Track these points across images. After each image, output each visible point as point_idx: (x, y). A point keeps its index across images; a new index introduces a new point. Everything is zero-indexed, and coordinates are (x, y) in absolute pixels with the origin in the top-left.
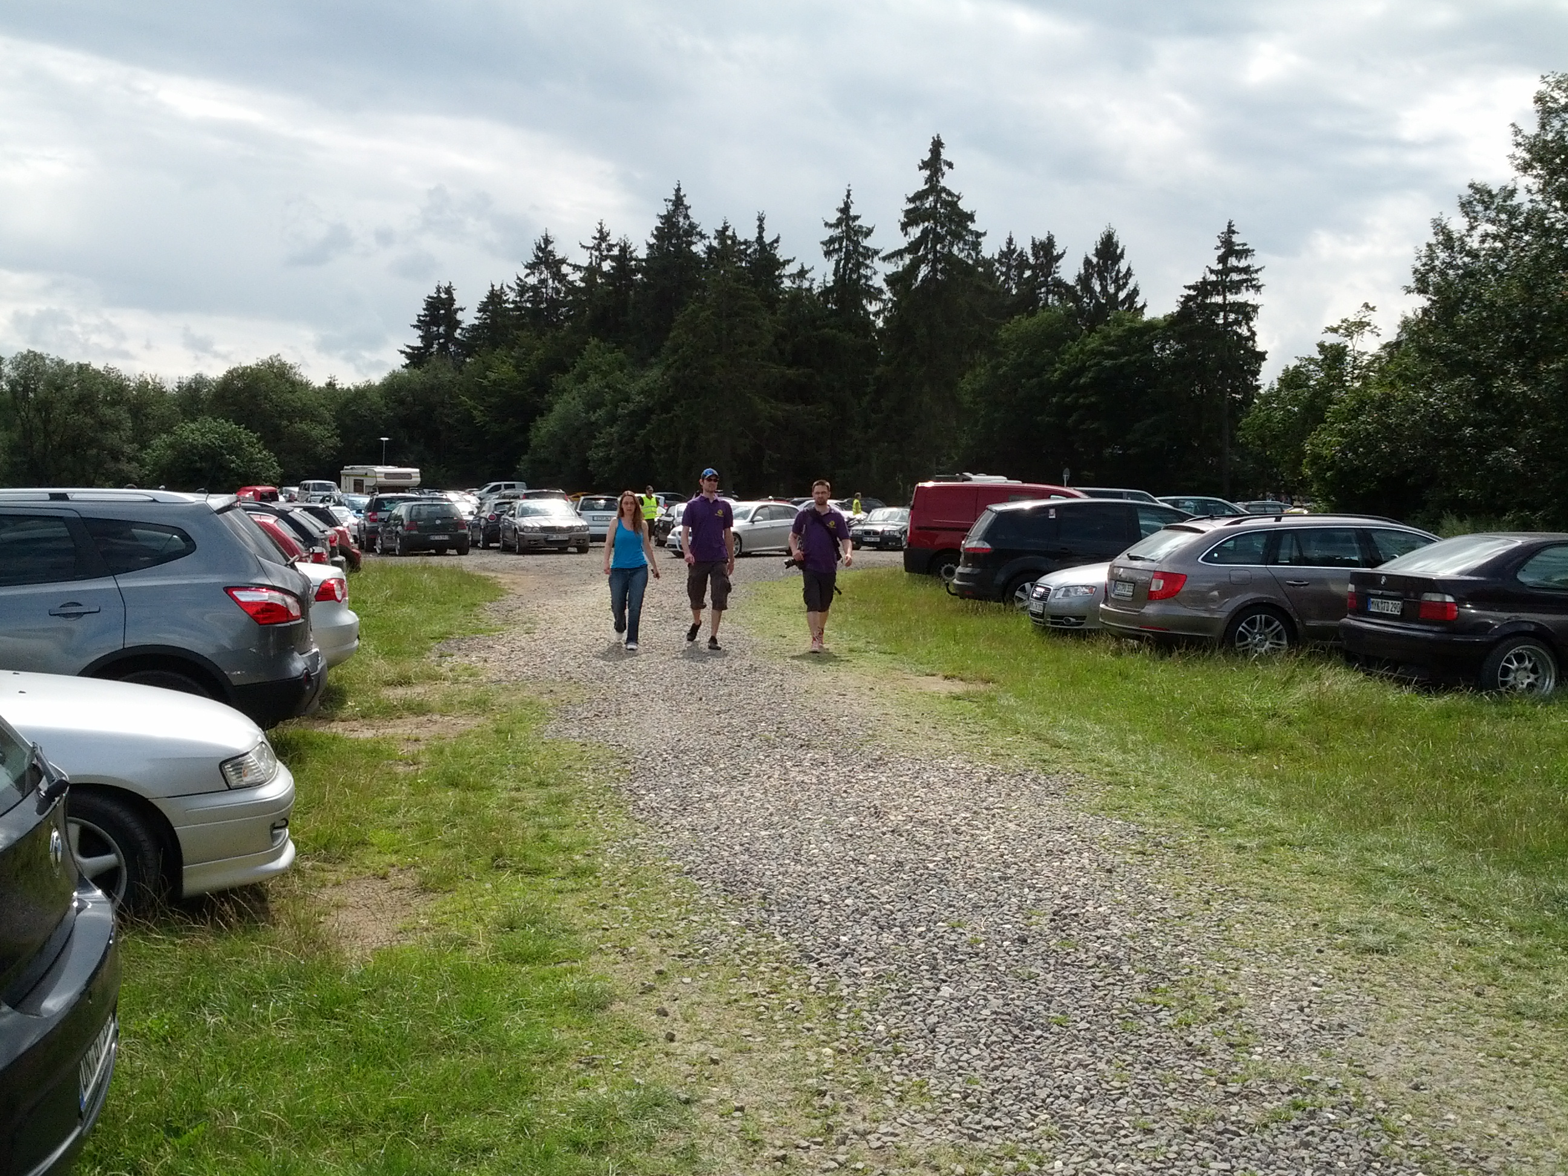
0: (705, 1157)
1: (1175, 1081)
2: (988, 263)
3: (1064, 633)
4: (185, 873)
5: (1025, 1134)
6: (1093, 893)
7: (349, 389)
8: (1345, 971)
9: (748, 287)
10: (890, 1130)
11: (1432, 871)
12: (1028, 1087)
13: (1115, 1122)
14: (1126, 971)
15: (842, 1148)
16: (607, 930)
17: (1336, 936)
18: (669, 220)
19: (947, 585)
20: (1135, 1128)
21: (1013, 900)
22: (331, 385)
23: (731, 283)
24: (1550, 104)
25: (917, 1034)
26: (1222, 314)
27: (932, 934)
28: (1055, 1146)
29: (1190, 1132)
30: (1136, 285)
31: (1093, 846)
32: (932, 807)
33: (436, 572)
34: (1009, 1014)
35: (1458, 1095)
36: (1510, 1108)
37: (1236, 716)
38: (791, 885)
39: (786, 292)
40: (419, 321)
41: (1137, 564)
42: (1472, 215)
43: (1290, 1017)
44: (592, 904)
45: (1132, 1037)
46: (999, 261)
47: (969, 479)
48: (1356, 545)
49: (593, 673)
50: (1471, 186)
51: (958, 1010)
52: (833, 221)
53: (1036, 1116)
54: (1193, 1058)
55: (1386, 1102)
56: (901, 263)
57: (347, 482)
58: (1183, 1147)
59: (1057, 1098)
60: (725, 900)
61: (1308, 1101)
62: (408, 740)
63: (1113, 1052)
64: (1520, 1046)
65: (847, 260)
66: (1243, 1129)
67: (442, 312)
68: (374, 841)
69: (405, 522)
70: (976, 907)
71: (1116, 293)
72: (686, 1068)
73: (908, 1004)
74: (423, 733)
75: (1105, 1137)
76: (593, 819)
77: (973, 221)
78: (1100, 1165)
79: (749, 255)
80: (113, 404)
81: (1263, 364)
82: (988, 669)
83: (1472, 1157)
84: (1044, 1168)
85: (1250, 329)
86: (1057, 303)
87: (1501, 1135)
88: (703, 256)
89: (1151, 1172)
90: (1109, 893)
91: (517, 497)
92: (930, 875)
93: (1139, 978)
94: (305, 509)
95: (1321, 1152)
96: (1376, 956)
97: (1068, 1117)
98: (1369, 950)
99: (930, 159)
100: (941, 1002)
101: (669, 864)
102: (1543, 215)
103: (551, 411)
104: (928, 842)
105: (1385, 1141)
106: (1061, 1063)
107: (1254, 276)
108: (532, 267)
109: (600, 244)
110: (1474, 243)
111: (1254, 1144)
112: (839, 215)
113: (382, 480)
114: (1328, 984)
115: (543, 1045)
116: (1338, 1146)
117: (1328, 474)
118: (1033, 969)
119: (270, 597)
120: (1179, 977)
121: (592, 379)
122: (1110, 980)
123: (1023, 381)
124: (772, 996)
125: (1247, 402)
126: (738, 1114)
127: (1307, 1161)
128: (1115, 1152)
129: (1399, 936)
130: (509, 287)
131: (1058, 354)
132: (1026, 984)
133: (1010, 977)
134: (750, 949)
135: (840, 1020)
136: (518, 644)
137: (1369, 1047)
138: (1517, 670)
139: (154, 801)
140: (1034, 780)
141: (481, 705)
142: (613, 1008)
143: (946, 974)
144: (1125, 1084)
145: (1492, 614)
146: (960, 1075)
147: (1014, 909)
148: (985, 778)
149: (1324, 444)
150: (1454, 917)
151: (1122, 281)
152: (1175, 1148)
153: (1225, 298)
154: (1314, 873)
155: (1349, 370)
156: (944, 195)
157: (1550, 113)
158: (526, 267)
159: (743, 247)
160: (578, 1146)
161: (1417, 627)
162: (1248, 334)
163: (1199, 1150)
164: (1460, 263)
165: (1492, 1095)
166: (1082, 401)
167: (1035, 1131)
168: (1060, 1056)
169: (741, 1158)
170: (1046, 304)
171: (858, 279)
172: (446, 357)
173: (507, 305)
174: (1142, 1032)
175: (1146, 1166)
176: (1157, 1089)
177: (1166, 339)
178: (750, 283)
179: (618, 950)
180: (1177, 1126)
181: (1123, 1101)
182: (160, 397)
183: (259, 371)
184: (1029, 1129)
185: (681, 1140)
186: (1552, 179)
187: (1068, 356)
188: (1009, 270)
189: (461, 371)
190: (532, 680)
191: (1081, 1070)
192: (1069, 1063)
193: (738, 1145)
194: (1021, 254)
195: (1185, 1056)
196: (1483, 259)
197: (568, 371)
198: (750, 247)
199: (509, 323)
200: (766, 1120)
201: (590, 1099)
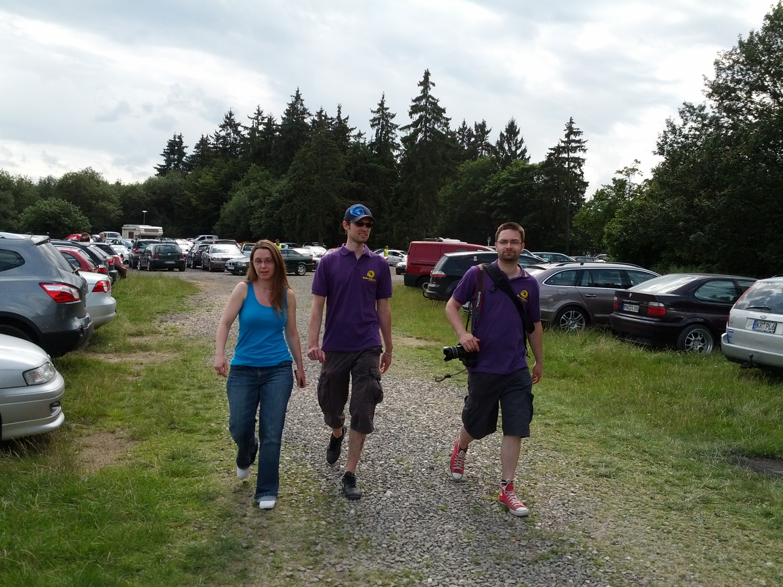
0: (252, 575)
1: (496, 539)
2: (453, 134)
4: (3, 428)
5: (416, 565)
7: (127, 186)
8: (588, 485)
9: (332, 141)
10: (348, 562)
11: (639, 438)
12: (421, 542)
13: (462, 559)
14: (480, 484)
15: (322, 571)
16: (222, 461)
17: (587, 468)
18: (293, 106)
19: (424, 293)
20: (471, 562)
21: (431, 448)
22: (118, 184)
23: (324, 138)
24: (721, 66)
25: (370, 514)
26: (567, 163)
27: (387, 465)
28: (430, 571)
29: (498, 564)
30: (526, 147)
32: (399, 402)
33: (165, 280)
34: (418, 505)
35: (634, 547)
36: (658, 554)
37: (556, 360)
38: (320, 440)
39: (352, 144)
40: (165, 152)
42: (685, 118)
43: (557, 508)
44: (216, 448)
45: (478, 517)
46: (459, 133)
47: (441, 241)
48: (620, 278)
50: (684, 104)
51: (393, 502)
52: (376, 110)
53: (423, 556)
54: (506, 528)
55: (597, 551)
56: (409, 132)
57: (125, 233)
58: (494, 572)
59: (435, 547)
60: (285, 447)
61: (559, 550)
62: (137, 363)
63: (467, 525)
64: (668, 524)
65: (382, 129)
66: (525, 563)
67: (176, 148)
68: (110, 414)
69: (152, 254)
70: (412, 451)
71: (516, 150)
72: (249, 530)
73: (369, 499)
74: (144, 361)
75: (456, 567)
77: (445, 112)
78: (450, 580)
79: (333, 125)
80: (5, 190)
81: (587, 188)
82: (438, 334)
83: (635, 578)
84: (423, 582)
85: (581, 171)
86: (487, 155)
87: (651, 567)
88: (310, 124)
89: (476, 584)
90: (479, 445)
91: (211, 243)
92: (391, 436)
93: (486, 488)
94: (97, 246)
95: (561, 575)
96: (605, 478)
97: (439, 556)
98: (602, 476)
99: (424, 81)
100: (385, 499)
102: (717, 119)
103: (231, 200)
104: (393, 419)
105: (594, 570)
106: (440, 529)
107: (583, 144)
108: (223, 127)
109: (258, 117)
110: (685, 131)
111: (529, 571)
112: (379, 107)
113: (143, 232)
114: (579, 492)
115: (178, 518)
116: (570, 572)
117: (615, 243)
118: (434, 483)
119: (63, 289)
121: (252, 184)
122: (472, 488)
123: (470, 192)
124: (300, 495)
125: (579, 206)
126: (272, 554)
127: (554, 579)
128: (459, 574)
129: (617, 469)
130: (211, 136)
131: (487, 179)
132: (430, 490)
133: (422, 486)
134: (293, 471)
135: (333, 507)
136: (202, 317)
137: (595, 524)
138: (695, 341)
140: (452, 390)
141: (178, 347)
142: (218, 500)
143: (390, 485)
144: (470, 540)
145: (683, 313)
146: (388, 535)
147: (430, 453)
148: (427, 388)
149: (614, 228)
150: (646, 460)
151: (518, 145)
152: (489, 572)
153: (568, 155)
154: (581, 437)
155: (628, 192)
156: (430, 99)
157: (721, 70)
158: (220, 127)
159: (330, 121)
160: (186, 569)
161: (648, 318)
162: (580, 173)
163: (501, 573)
164: (679, 141)
165: (651, 548)
166: (499, 204)
167: (421, 563)
168: (440, 526)
169: (269, 576)
170: (482, 155)
171: (388, 139)
172: (178, 171)
173: (210, 146)
174: (483, 514)
175: (473, 581)
176: (486, 543)
177: (539, 174)
178: (333, 139)
179: (226, 471)
180: (492, 562)
181: (468, 549)
182: (29, 187)
183: (81, 175)
184: (418, 563)
185: (241, 566)
186: (722, 102)
187: (492, 181)
188: (463, 137)
189: (185, 178)
190: (206, 335)
191: (449, 533)
192: (444, 529)
193: (269, 569)
194: (469, 130)
195: (502, 527)
196: (690, 139)
197: (240, 180)
198: (334, 121)
199: (210, 154)
200: (286, 557)
201: (197, 545)
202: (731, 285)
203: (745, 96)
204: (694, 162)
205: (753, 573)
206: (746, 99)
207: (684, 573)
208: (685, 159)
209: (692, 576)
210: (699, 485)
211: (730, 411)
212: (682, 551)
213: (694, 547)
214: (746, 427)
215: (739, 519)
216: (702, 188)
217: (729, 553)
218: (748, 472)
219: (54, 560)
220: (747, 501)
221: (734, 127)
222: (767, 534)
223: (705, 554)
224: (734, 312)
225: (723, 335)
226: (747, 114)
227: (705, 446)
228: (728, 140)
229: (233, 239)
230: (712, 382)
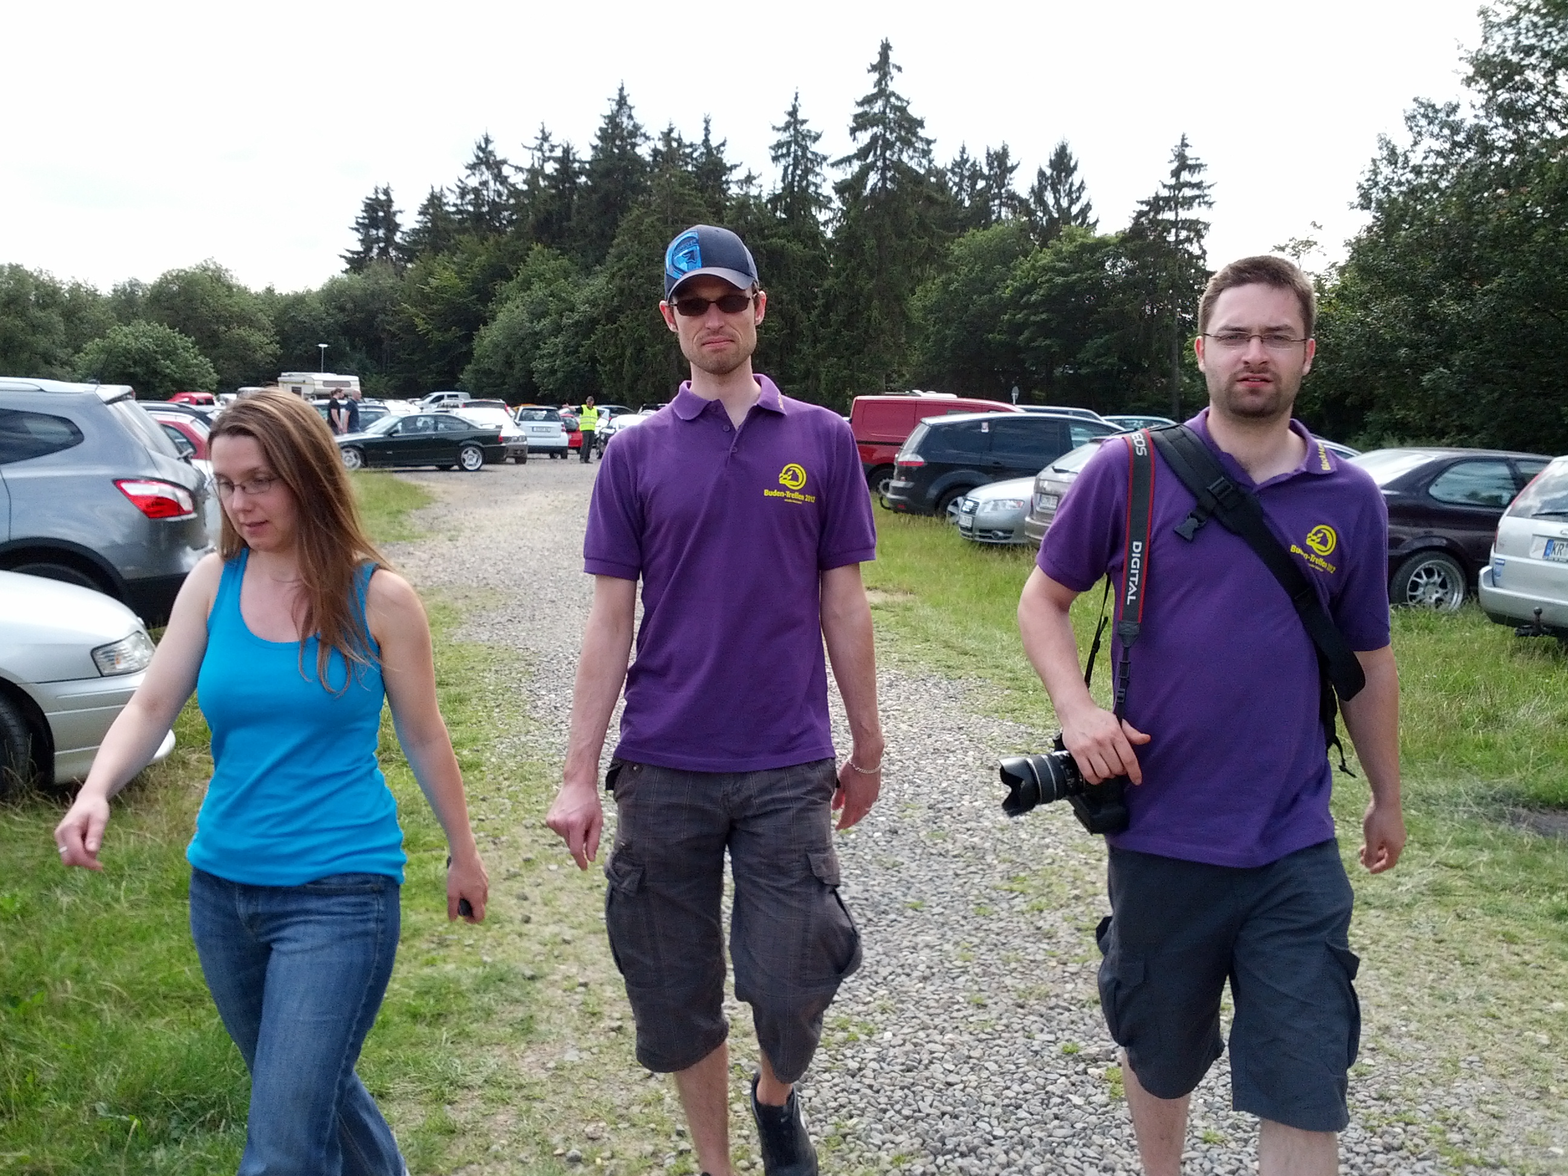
0: (543, 1027)
1: (1018, 961)
2: (941, 174)
3: (990, 546)
4: (56, 759)
5: (860, 1008)
6: (971, 788)
7: (287, 295)
9: (694, 193)
13: (951, 998)
14: (989, 860)
18: (612, 119)
19: (881, 499)
20: (969, 1003)
21: (892, 794)
22: (270, 291)
23: (677, 188)
24: (1492, 18)
26: (1173, 231)
28: (888, 1019)
29: (1022, 1007)
30: (1089, 200)
31: (980, 746)
34: (867, 899)
39: (734, 199)
40: (358, 223)
41: (1062, 477)
42: (1416, 129)
45: (984, 921)
46: (952, 171)
47: (917, 395)
49: (511, 580)
52: (782, 124)
53: (874, 992)
54: (1040, 941)
56: (849, 170)
58: (1012, 1020)
59: (899, 975)
63: (962, 935)
64: (1361, 933)
65: (796, 166)
66: (1074, 1005)
67: (381, 214)
71: (1069, 207)
72: (537, 948)
75: (938, 1011)
76: (489, 717)
77: (922, 126)
78: (928, 1036)
79: (696, 159)
80: (44, 307)
82: (908, 579)
84: (873, 1038)
85: (1201, 247)
86: (1010, 217)
88: (649, 159)
90: (987, 789)
91: (456, 406)
93: (1002, 867)
97: (906, 992)
99: (879, 62)
101: (556, 759)
102: (1483, 131)
103: (494, 320)
106: (909, 944)
107: (1206, 192)
108: (473, 168)
109: (542, 144)
110: (1415, 159)
111: (1082, 1019)
112: (787, 118)
113: (320, 387)
118: (899, 859)
119: (160, 491)
120: (1039, 867)
121: (536, 286)
122: (972, 869)
123: (975, 297)
126: (582, 989)
128: (946, 1025)
130: (448, 189)
131: (1009, 269)
132: (890, 871)
133: (875, 866)
136: (440, 551)
138: (1427, 584)
139: (21, 686)
140: (935, 685)
144: (968, 964)
145: (1406, 529)
147: (890, 803)
148: (887, 683)
151: (1075, 194)
152: (1004, 1021)
153: (1177, 214)
156: (893, 100)
157: (1492, 27)
158: (467, 168)
159: (688, 150)
160: (415, 1016)
162: (1199, 252)
163: (1027, 1022)
164: (1403, 179)
166: (1032, 318)
167: (871, 1005)
168: (910, 938)
169: (577, 1029)
170: (999, 217)
171: (808, 186)
172: (386, 262)
173: (447, 208)
174: (994, 917)
175: (972, 1037)
176: (998, 968)
177: (1117, 257)
178: (696, 188)
179: (490, 839)
180: (1010, 1002)
181: (963, 979)
182: (94, 300)
183: (194, 274)
184: (865, 1004)
185: (520, 1013)
186: (1495, 95)
187: (1019, 272)
188: (962, 180)
189: (402, 276)
190: (448, 585)
191: (927, 951)
192: (917, 944)
193: (576, 1017)
194: (974, 165)
195: (1031, 939)
196: (1425, 175)
197: (511, 279)
198: (695, 150)
199: (450, 227)
200: (608, 994)
201: (435, 975)
202: (1504, 470)
203: (1543, 81)
204: (1431, 222)
205: (1524, 1023)
206: (1545, 88)
207: (1387, 1022)
208: (1414, 217)
209: (1404, 1029)
210: (1428, 861)
211: (1491, 719)
212: (1385, 982)
213: (1410, 976)
214: (1524, 750)
215: (1504, 924)
216: (1445, 278)
217: (1479, 986)
218: (1527, 836)
219: (161, 1002)
220: (1523, 890)
221: (1518, 146)
222: (1558, 951)
223: (1432, 988)
224: (1508, 524)
225: (1484, 571)
226: (1545, 118)
227: (1440, 787)
228: (1503, 177)
229: (498, 398)
230: (1457, 664)
